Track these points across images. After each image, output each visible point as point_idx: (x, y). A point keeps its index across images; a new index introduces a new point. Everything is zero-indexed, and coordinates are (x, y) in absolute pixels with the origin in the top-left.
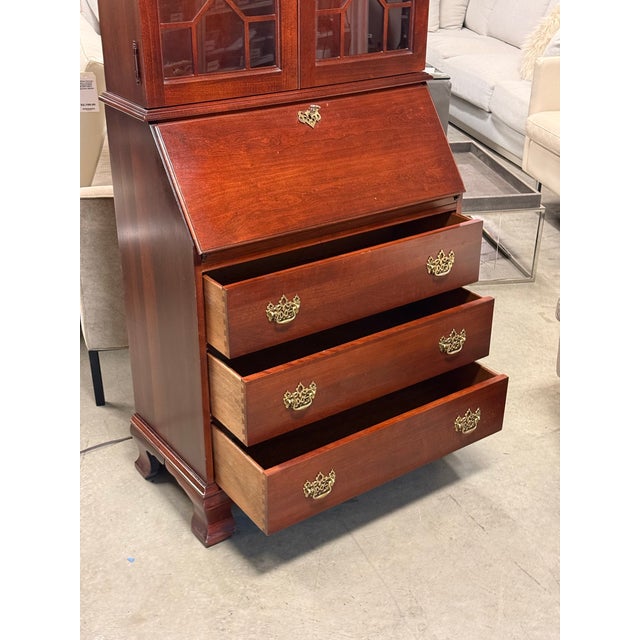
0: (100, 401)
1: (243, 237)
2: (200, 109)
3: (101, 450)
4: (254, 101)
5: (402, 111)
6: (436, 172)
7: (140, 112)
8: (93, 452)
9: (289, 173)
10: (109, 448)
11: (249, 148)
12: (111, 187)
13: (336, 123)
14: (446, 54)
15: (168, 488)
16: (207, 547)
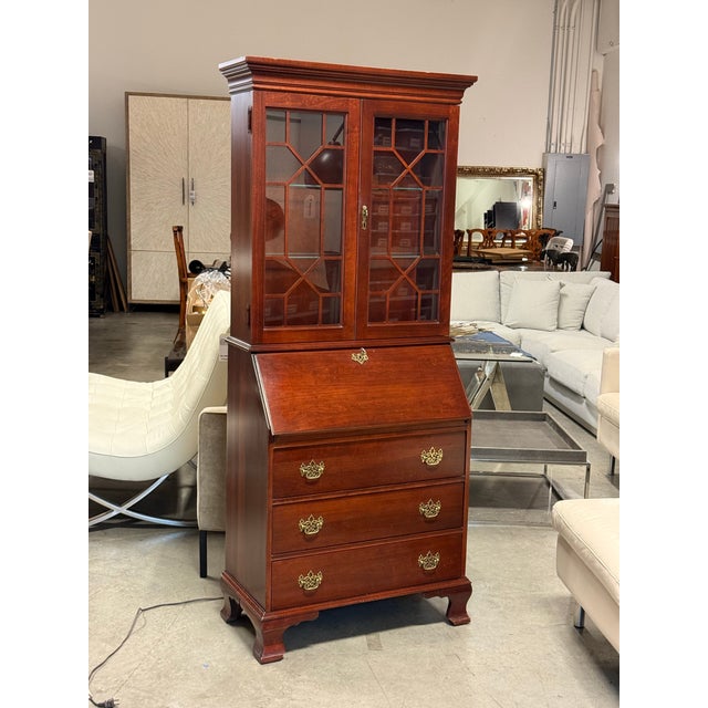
0: (203, 574)
1: (303, 427)
2: (286, 347)
3: (199, 604)
4: (321, 345)
5: (428, 360)
6: (451, 401)
7: (246, 346)
8: (193, 605)
9: (341, 391)
10: (204, 603)
11: (315, 373)
12: (226, 408)
13: (378, 363)
14: (553, 348)
15: (242, 630)
16: (262, 663)
